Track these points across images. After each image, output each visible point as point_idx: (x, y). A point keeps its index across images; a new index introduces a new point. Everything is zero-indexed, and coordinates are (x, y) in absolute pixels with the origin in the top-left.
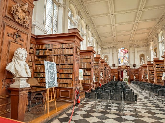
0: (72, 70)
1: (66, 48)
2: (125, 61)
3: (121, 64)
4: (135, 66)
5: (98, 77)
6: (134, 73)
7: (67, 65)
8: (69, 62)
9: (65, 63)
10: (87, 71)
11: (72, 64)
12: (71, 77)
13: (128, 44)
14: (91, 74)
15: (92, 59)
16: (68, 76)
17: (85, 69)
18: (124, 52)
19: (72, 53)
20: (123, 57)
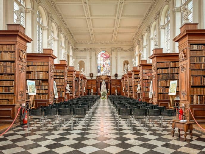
0: (14, 82)
1: (4, 52)
2: (106, 70)
3: (100, 73)
4: (117, 77)
5: (63, 92)
6: (116, 84)
7: (7, 76)
8: (8, 71)
9: (3, 72)
10: (43, 83)
11: (14, 74)
12: (12, 91)
13: (110, 47)
14: (48, 87)
15: (51, 67)
16: (9, 90)
17: (40, 81)
18: (104, 57)
19: (13, 59)
20: (103, 64)
